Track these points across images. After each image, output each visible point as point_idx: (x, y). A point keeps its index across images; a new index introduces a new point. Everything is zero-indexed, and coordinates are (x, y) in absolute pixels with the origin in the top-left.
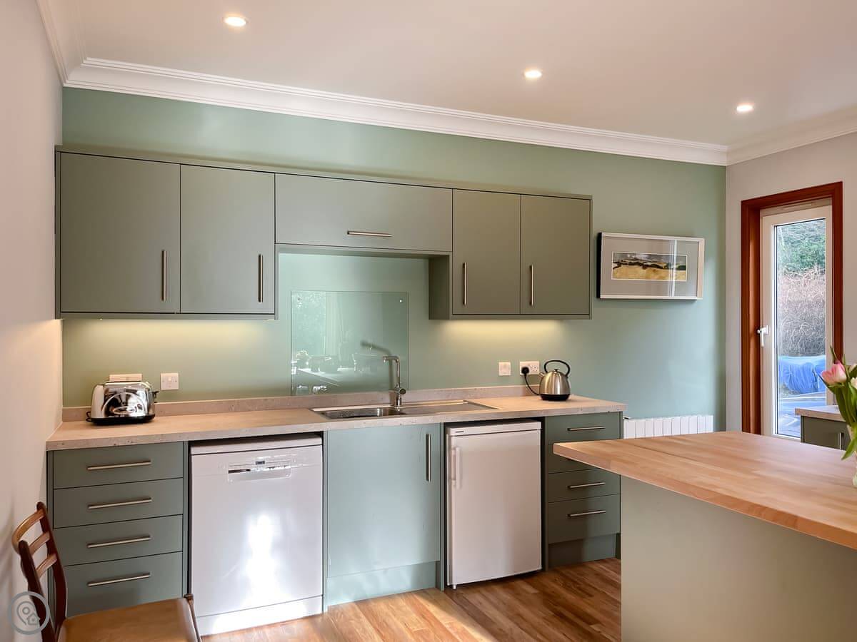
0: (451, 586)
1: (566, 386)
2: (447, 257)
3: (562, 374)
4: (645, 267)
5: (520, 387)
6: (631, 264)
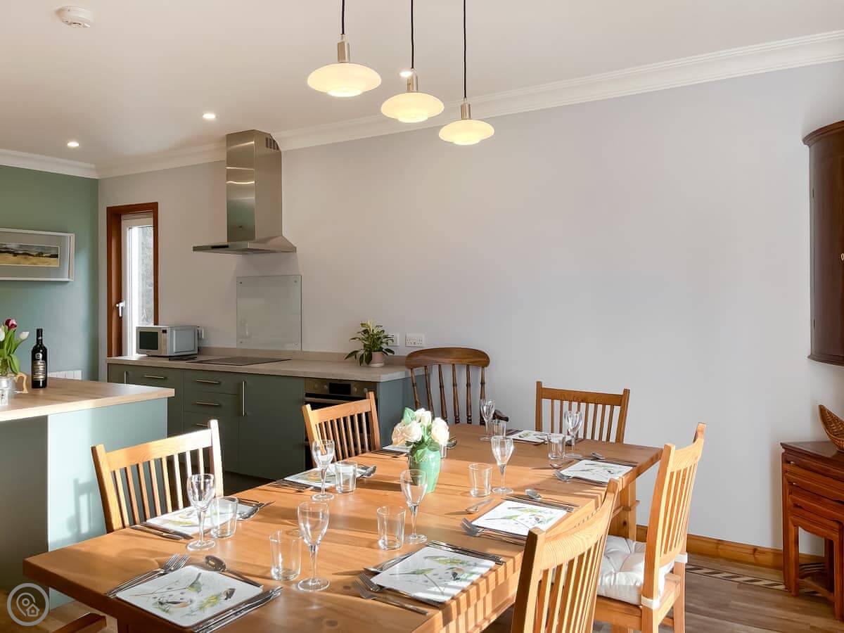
4: (16, 254)
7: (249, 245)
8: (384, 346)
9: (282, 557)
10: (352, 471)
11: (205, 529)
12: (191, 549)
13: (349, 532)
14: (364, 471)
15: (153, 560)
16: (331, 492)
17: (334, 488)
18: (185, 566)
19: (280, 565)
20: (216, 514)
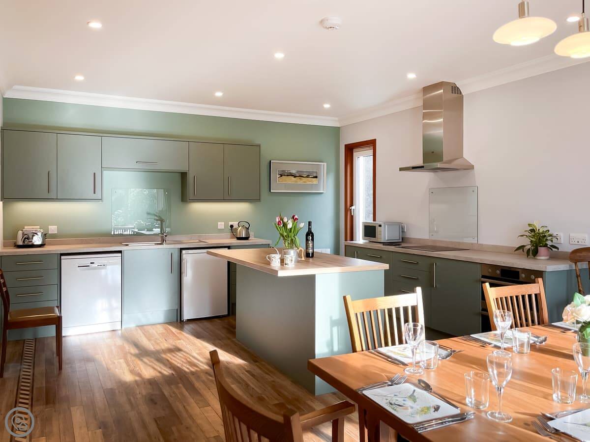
0: (183, 321)
1: (247, 233)
2: (186, 173)
3: (246, 228)
4: (295, 177)
5: (229, 234)
6: (287, 175)
7: (439, 165)
8: (549, 243)
9: (475, 391)
10: (526, 338)
11: (416, 361)
12: (407, 373)
13: (527, 383)
14: (536, 339)
15: (383, 374)
16: (508, 351)
17: (512, 348)
18: (404, 383)
19: (473, 396)
20: (423, 352)
